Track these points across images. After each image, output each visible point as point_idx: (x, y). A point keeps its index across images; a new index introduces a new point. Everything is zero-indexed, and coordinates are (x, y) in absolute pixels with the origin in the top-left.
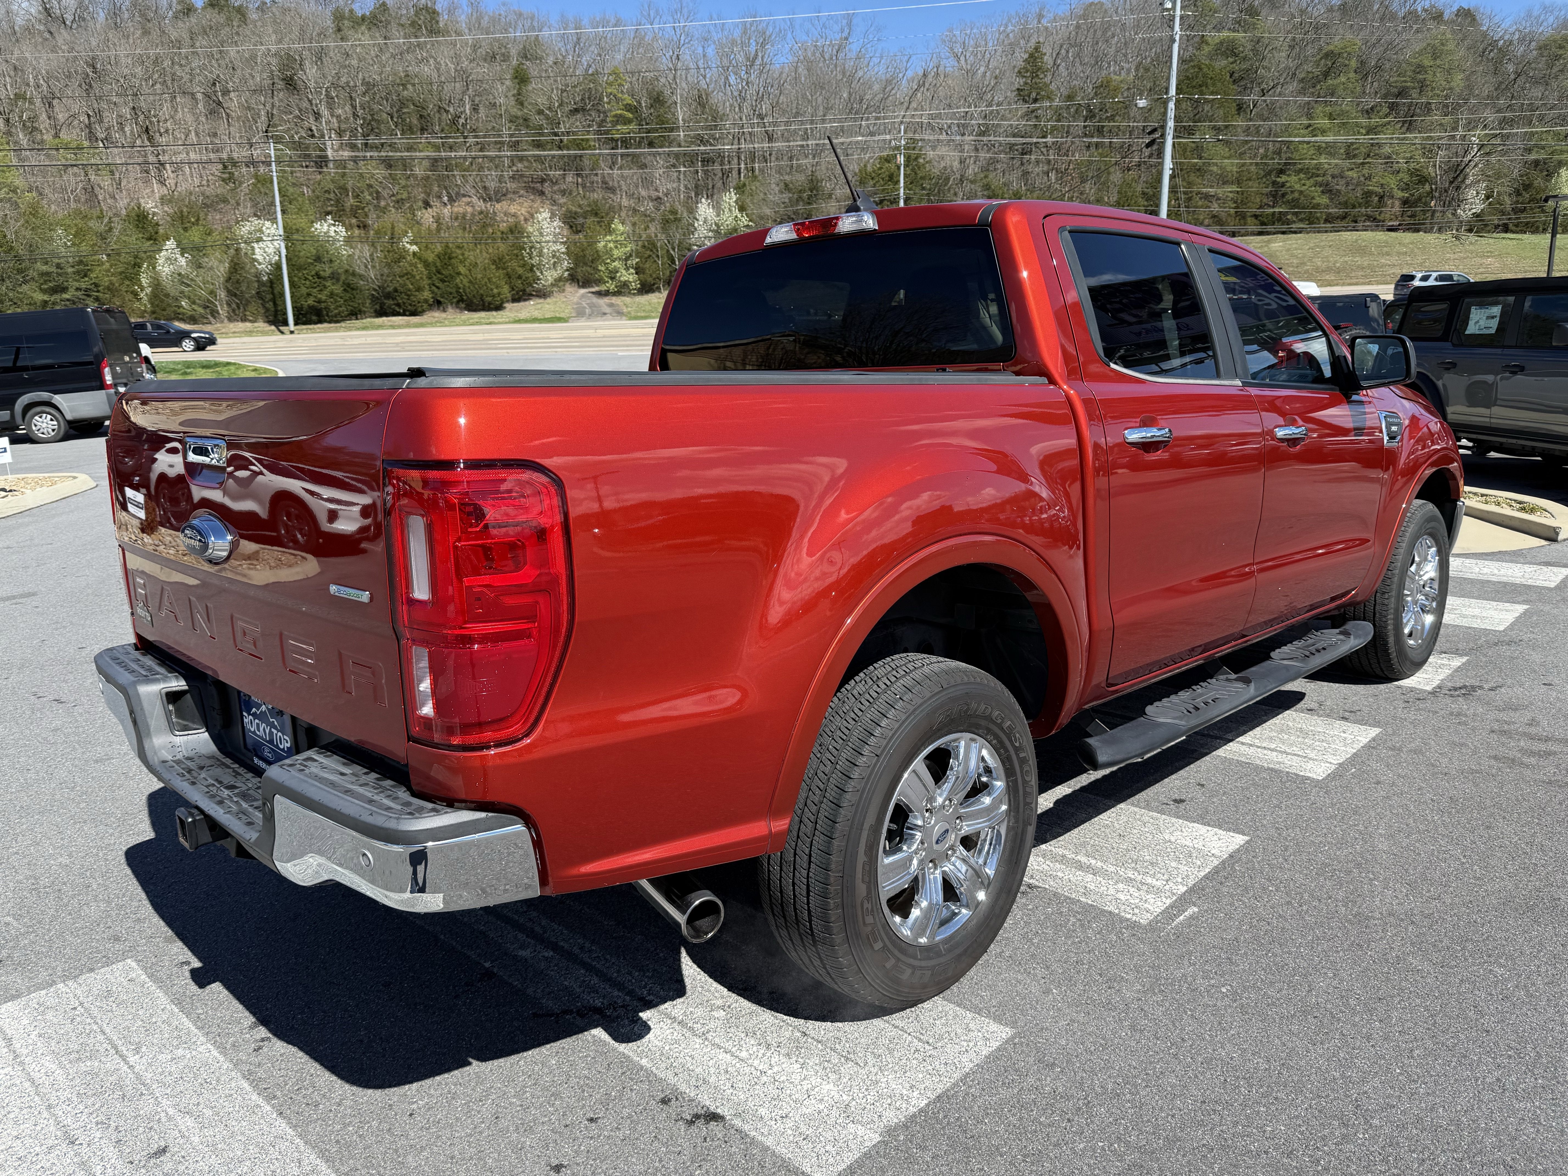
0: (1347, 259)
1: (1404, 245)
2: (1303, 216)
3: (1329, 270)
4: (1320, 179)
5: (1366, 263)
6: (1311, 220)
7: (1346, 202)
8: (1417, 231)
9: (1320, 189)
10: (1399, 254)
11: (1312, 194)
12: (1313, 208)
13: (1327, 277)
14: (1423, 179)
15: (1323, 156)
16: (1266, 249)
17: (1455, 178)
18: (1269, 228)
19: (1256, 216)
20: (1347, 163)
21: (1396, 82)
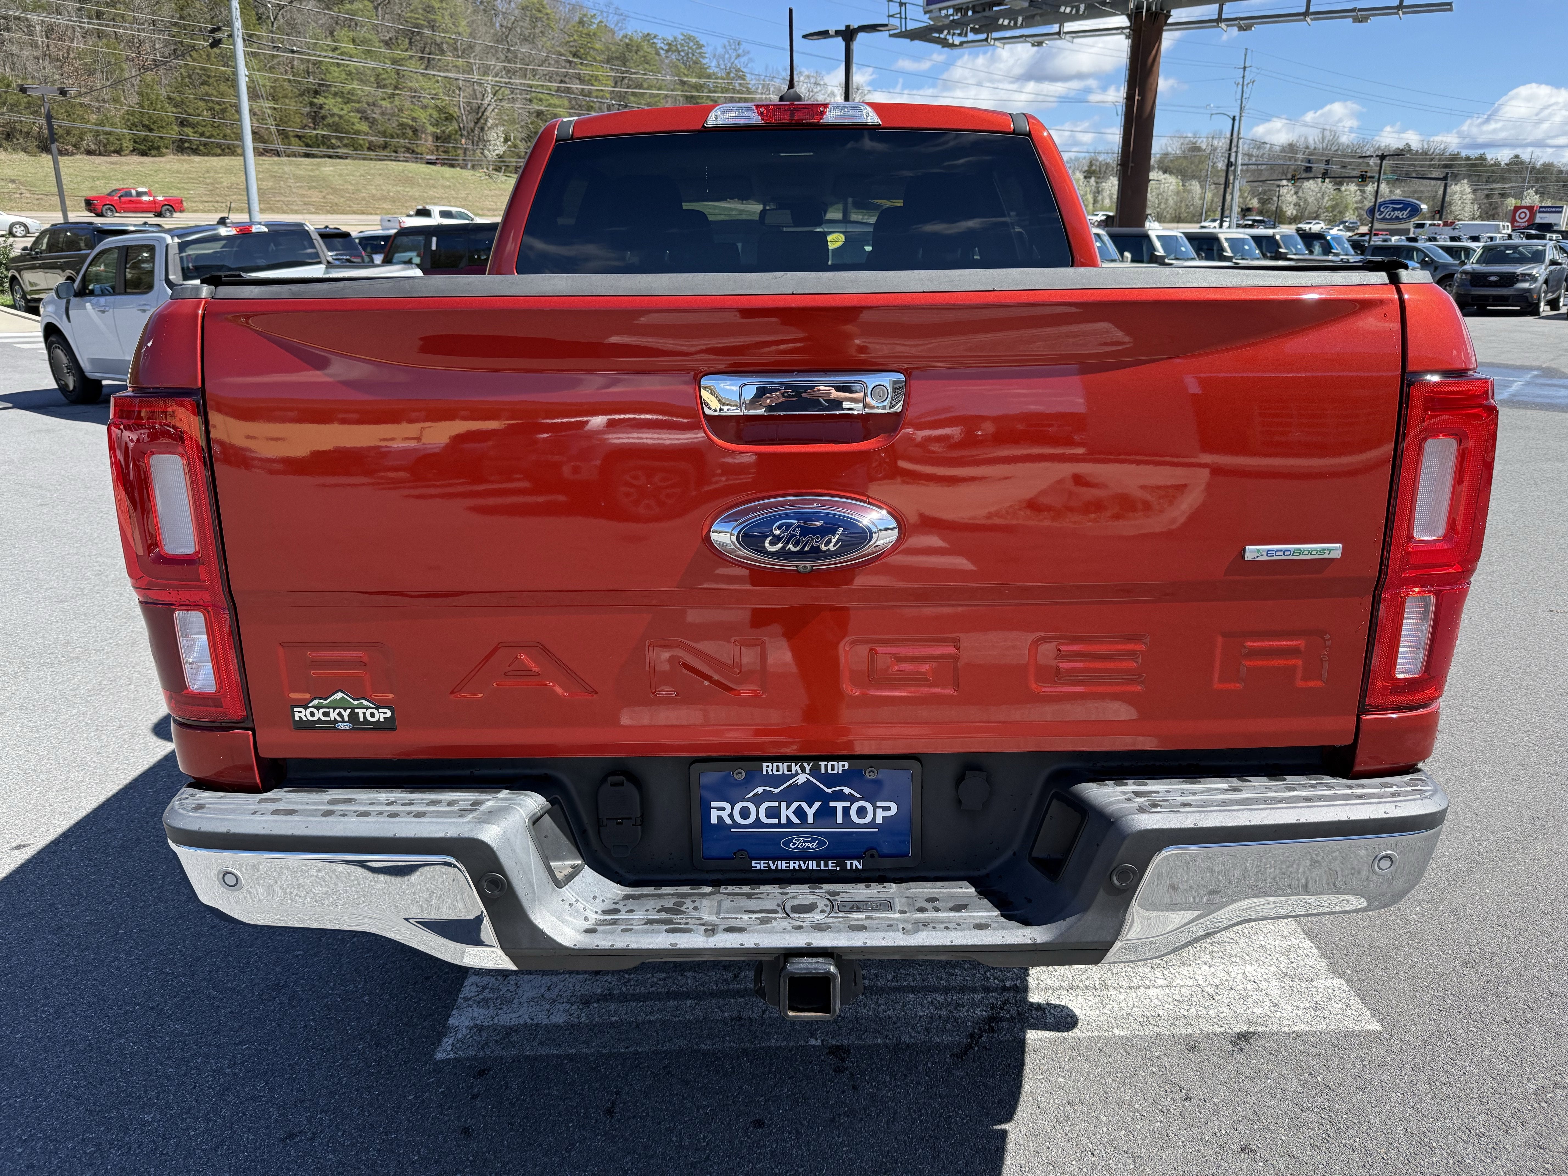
0: (399, 188)
1: (447, 180)
2: (346, 141)
3: (384, 198)
4: (357, 105)
5: (417, 194)
6: (355, 146)
7: (385, 132)
8: (452, 166)
9: (359, 115)
10: (444, 187)
11: (352, 120)
12: (355, 134)
13: (384, 206)
14: (449, 118)
15: (355, 82)
16: (317, 172)
17: (479, 119)
18: (314, 151)
19: (299, 137)
20: (379, 93)
21: (410, 17)
